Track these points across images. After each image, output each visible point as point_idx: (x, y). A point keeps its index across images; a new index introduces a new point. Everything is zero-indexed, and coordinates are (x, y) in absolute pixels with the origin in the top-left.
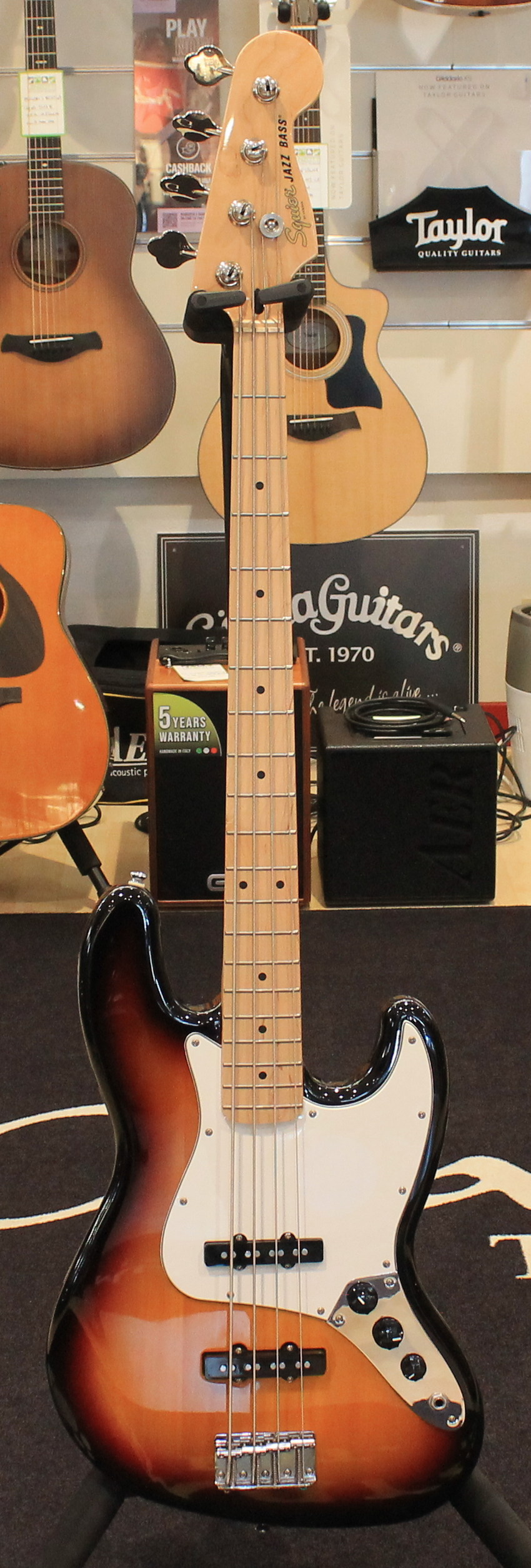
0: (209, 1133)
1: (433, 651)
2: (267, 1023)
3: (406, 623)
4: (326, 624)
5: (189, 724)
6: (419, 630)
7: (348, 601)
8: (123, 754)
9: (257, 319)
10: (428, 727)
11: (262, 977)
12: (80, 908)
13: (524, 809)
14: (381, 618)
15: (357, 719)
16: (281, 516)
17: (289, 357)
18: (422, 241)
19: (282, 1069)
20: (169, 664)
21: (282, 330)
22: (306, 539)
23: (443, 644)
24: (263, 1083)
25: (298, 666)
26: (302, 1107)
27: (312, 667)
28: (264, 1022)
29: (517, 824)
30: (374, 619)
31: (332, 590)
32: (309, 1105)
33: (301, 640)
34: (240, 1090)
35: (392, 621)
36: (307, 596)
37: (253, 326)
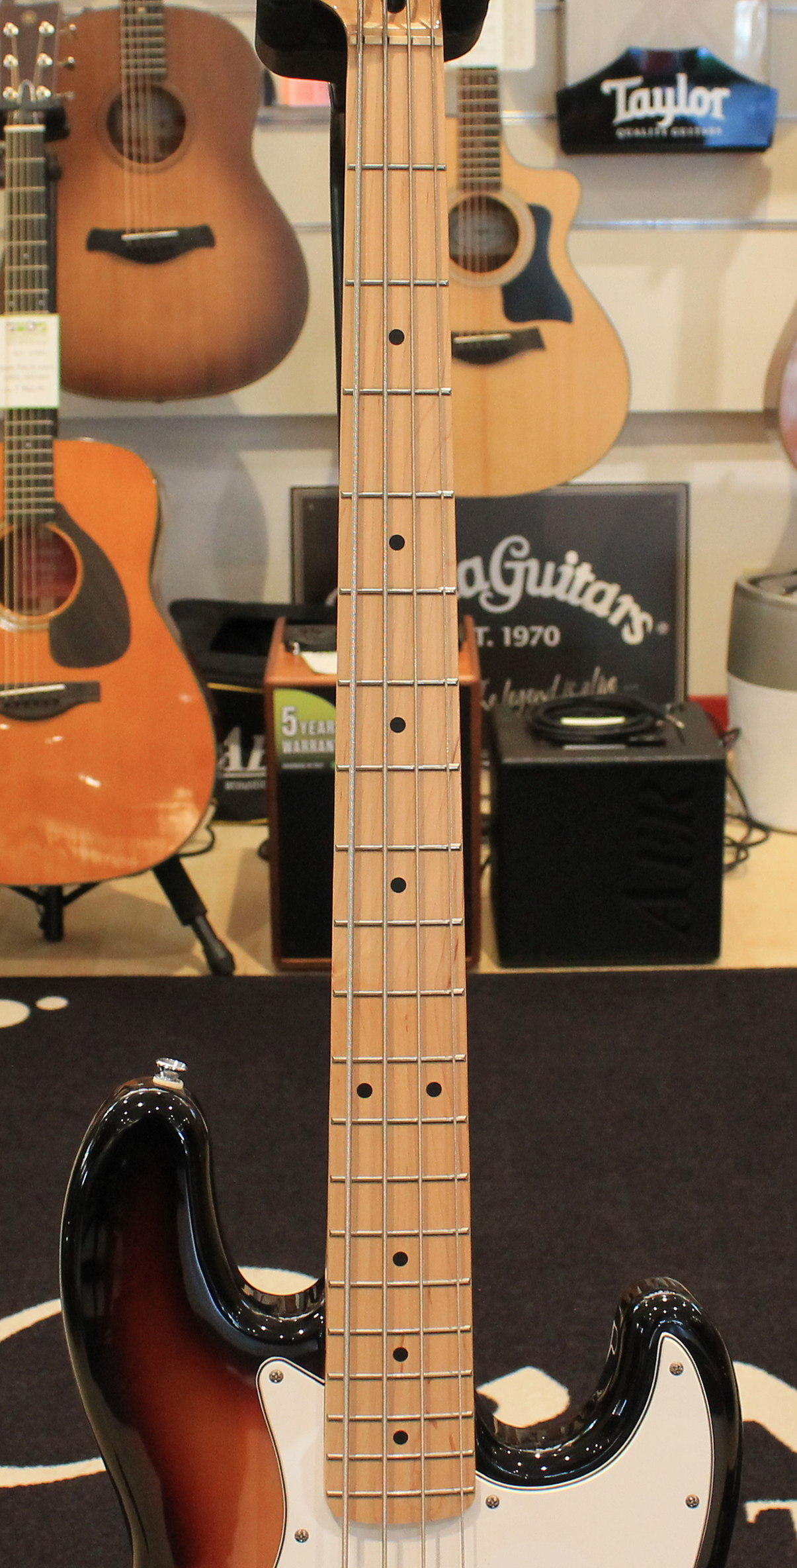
0: (301, 1537)
1: (632, 631)
2: (408, 1343)
3: (599, 597)
4: (499, 599)
5: (321, 730)
6: (614, 606)
7: (527, 571)
8: (245, 761)
9: (392, 20)
10: (634, 734)
11: (400, 1259)
12: (180, 967)
13: (749, 834)
14: (568, 590)
15: (542, 723)
16: (437, 394)
17: (454, 258)
18: (622, 116)
19: (435, 1426)
20: (296, 651)
21: (440, 41)
22: (475, 491)
23: (644, 625)
24: (401, 1452)
25: (465, 653)
26: (472, 1492)
27: (483, 653)
28: (403, 1341)
29: (743, 855)
30: (559, 593)
31: (507, 556)
32: (487, 1487)
33: (469, 620)
34: (358, 1463)
35: (582, 594)
36: (476, 563)
37: (385, 35)
